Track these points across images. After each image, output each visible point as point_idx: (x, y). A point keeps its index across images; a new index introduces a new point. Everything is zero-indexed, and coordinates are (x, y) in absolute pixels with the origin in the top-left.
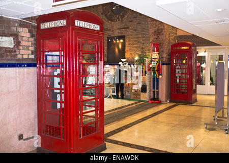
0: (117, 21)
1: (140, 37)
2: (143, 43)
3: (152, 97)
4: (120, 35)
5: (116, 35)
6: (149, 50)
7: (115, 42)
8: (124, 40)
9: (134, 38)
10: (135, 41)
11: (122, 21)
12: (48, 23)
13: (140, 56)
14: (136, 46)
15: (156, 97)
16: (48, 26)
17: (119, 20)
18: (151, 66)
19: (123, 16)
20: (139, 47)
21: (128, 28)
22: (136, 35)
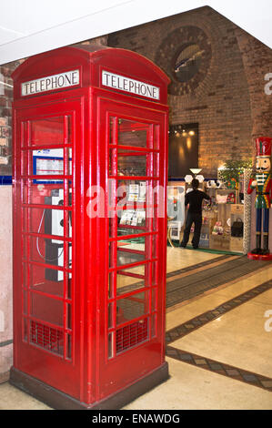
0: (182, 94)
1: (229, 126)
2: (236, 138)
3: (254, 247)
4: (188, 121)
5: (180, 122)
6: (248, 151)
7: (178, 135)
8: (197, 132)
9: (218, 127)
10: (220, 133)
11: (193, 93)
12: (38, 81)
13: (229, 164)
14: (222, 142)
15: (262, 247)
16: (39, 89)
17: (187, 92)
18: (254, 183)
19: (195, 85)
20: (228, 145)
21: (206, 107)
22: (223, 121)
